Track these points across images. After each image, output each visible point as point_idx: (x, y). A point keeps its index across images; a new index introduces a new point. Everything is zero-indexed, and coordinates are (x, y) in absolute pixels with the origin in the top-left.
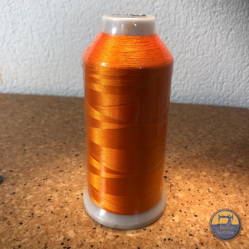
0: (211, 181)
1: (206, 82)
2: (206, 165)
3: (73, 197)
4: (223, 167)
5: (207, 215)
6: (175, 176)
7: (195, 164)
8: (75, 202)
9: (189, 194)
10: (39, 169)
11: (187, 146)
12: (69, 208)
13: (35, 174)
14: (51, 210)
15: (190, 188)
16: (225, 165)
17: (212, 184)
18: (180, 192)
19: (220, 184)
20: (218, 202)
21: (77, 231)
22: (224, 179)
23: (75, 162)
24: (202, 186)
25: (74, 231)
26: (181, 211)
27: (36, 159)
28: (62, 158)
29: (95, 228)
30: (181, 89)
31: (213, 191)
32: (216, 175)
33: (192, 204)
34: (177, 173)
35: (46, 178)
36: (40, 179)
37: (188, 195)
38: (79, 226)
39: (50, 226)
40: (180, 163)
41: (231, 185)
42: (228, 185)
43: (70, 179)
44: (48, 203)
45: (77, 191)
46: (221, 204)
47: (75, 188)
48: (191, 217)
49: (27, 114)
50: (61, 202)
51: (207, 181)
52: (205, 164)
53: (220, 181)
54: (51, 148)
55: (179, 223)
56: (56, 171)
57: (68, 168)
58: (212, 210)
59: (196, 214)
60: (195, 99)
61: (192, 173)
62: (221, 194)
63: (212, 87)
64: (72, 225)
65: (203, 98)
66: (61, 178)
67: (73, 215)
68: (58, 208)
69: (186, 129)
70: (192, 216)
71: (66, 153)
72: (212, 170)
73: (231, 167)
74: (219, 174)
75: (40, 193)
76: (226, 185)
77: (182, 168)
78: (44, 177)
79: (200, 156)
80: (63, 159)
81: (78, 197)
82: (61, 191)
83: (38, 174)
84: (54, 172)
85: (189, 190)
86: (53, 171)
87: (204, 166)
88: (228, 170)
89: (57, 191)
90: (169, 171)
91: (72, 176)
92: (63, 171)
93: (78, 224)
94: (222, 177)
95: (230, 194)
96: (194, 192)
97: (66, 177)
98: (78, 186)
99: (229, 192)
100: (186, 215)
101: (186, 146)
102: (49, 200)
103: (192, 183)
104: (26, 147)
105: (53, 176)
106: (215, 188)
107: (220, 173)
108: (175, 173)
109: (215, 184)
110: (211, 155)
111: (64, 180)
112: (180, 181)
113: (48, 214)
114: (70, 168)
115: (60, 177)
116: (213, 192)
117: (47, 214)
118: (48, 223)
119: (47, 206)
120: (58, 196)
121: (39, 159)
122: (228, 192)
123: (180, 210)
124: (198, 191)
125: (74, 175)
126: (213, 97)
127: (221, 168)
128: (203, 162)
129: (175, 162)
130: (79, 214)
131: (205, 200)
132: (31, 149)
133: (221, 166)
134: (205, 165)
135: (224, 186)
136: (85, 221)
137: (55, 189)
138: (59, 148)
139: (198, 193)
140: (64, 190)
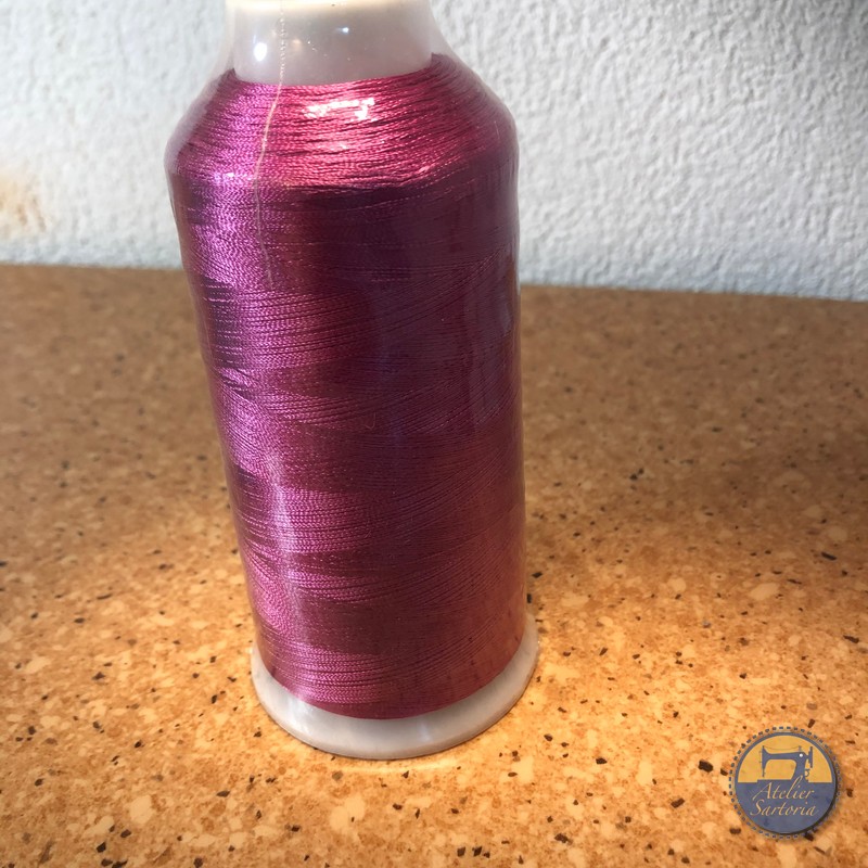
0: (696, 619)
1: (762, 206)
2: (694, 548)
3: (181, 669)
4: (757, 561)
5: (644, 756)
6: (561, 596)
7: (651, 544)
8: (184, 688)
9: (598, 671)
10: (90, 560)
11: (641, 471)
12: (157, 713)
13: (77, 577)
14: (96, 716)
15: (608, 646)
16: (768, 552)
17: (699, 629)
18: (566, 658)
19: (729, 631)
20: (701, 708)
21: (164, 801)
22: (751, 612)
23: (219, 532)
24: (658, 638)
25: (154, 799)
26: (549, 738)
27: (94, 520)
28: (179, 515)
29: (225, 794)
30: (670, 234)
31: (693, 659)
32: (722, 591)
33: (598, 711)
34: (573, 581)
35: (107, 592)
36: (86, 597)
37: (594, 675)
38: (174, 780)
39: (78, 777)
40: (597, 541)
41: (771, 638)
42: (761, 636)
43: (184, 599)
44: (93, 690)
45: (200, 644)
46: (710, 717)
47: (194, 635)
48: (581, 765)
49: (102, 342)
50: (136, 686)
51: (679, 618)
52: (694, 545)
53: (732, 617)
54: (152, 477)
55: (530, 787)
56: (147, 566)
57: (189, 555)
58: (668, 739)
59: (605, 754)
60: (722, 271)
61: (629, 583)
62: (723, 675)
63: (787, 225)
64: (153, 778)
65: (756, 268)
66: (157, 596)
67: (164, 737)
68: (120, 712)
69: (657, 399)
70: (588, 762)
71: (197, 498)
72: (710, 569)
73: (791, 562)
74: (733, 591)
75: (75, 651)
76: (750, 637)
77: (600, 561)
78: (100, 588)
79: (682, 513)
80: (181, 522)
81: (197, 669)
82: (147, 646)
83: (87, 577)
84: (140, 569)
85: (604, 651)
86: (136, 567)
87: (686, 552)
88: (777, 573)
89: (132, 643)
90: (546, 574)
91: (196, 589)
92: (171, 566)
93: (173, 773)
94: (744, 602)
95: (757, 674)
96: (621, 662)
97: (175, 592)
98: (206, 628)
99: (757, 665)
100: (565, 756)
101: (636, 472)
102: (99, 676)
103: (621, 623)
104: (70, 474)
105: (133, 584)
106: (706, 649)
107: (740, 583)
108: (566, 582)
109: (709, 631)
110: (723, 509)
111: (165, 604)
112: (576, 613)
113: (83, 732)
114: (196, 556)
115: (156, 590)
116: (691, 666)
117: (79, 732)
118: (74, 767)
119: (86, 702)
120: (130, 663)
121: (102, 519)
122: (752, 665)
123: (546, 733)
124: (636, 657)
125: (203, 582)
126: (791, 263)
127: (749, 565)
128: (686, 538)
129: (577, 534)
130: (185, 735)
131: (652, 698)
132: (84, 480)
133: (754, 554)
134: (691, 549)
135: (744, 642)
136: (198, 762)
137: (127, 638)
138: (177, 476)
139: (633, 668)
140: (156, 641)
